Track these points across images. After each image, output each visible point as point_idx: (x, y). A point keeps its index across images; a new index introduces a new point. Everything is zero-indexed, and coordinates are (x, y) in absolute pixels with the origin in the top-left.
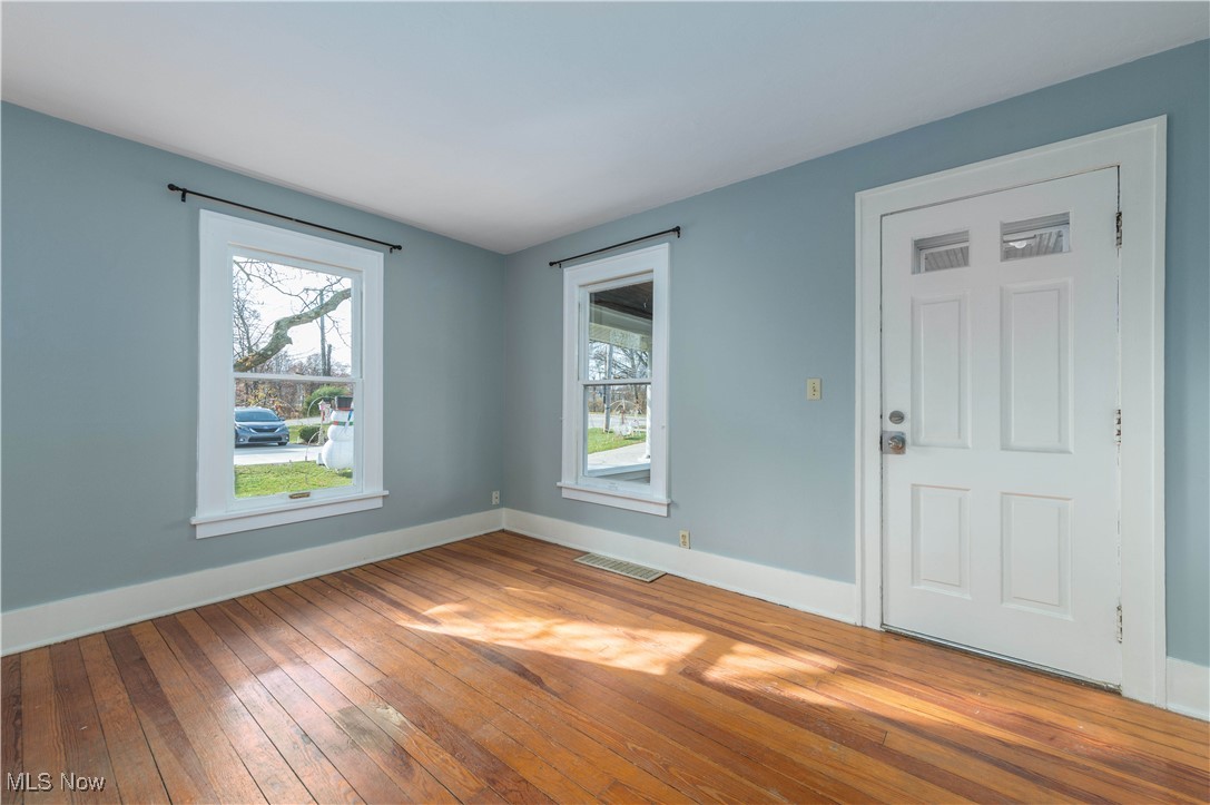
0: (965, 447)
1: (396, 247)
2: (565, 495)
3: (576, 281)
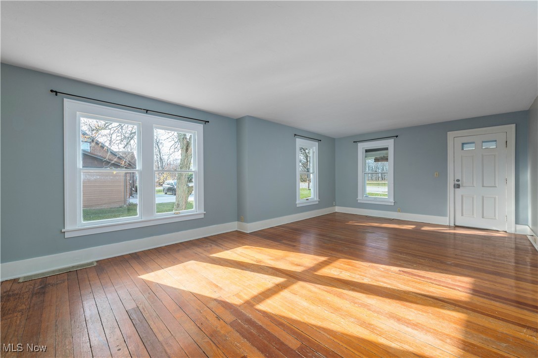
0: (474, 186)
1: (320, 141)
2: (359, 201)
3: (362, 147)
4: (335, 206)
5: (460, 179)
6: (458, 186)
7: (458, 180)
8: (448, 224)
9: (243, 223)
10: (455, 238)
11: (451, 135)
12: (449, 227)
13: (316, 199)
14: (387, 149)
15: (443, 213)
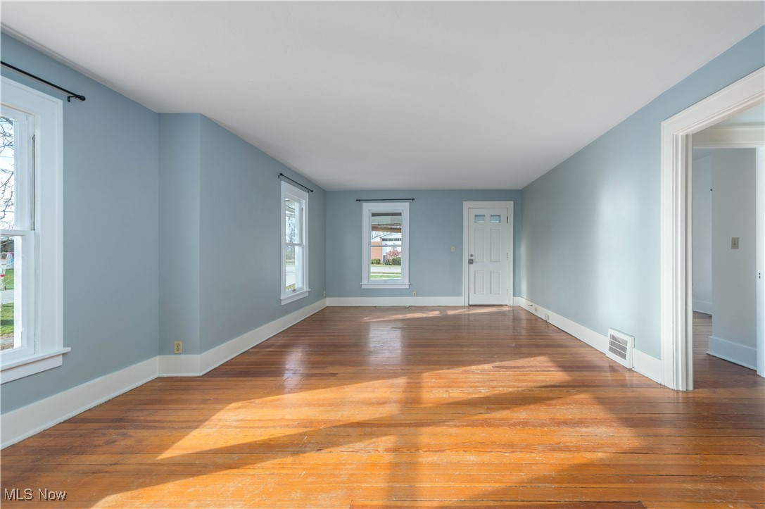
0: (484, 262)
1: (312, 191)
2: (363, 287)
3: (368, 208)
4: (325, 297)
5: (473, 254)
6: (471, 262)
7: (472, 256)
8: (463, 304)
9: (183, 357)
10: (469, 318)
11: (466, 205)
12: (464, 307)
13: (306, 289)
14: (400, 214)
15: (457, 293)
